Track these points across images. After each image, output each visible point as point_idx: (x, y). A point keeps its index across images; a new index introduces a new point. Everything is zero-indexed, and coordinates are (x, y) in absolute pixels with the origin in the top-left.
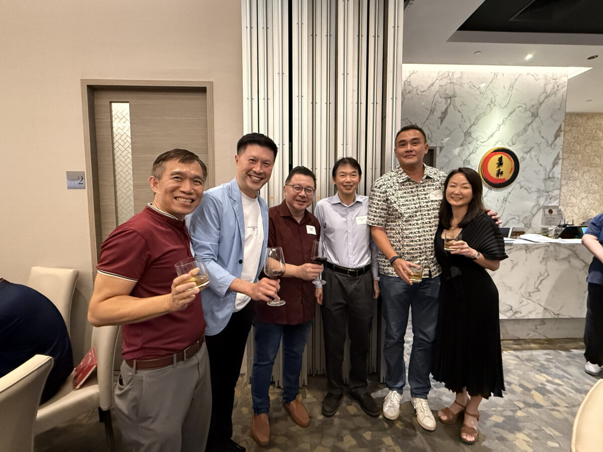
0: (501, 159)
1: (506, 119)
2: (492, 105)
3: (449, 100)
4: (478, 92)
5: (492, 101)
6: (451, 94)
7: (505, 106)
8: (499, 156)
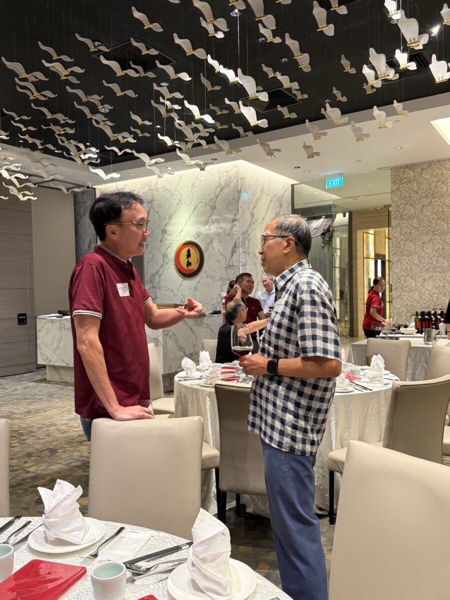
0: (189, 251)
1: (191, 214)
2: (180, 203)
3: (150, 204)
4: (169, 194)
5: (179, 200)
6: (151, 199)
7: (190, 204)
8: (187, 248)
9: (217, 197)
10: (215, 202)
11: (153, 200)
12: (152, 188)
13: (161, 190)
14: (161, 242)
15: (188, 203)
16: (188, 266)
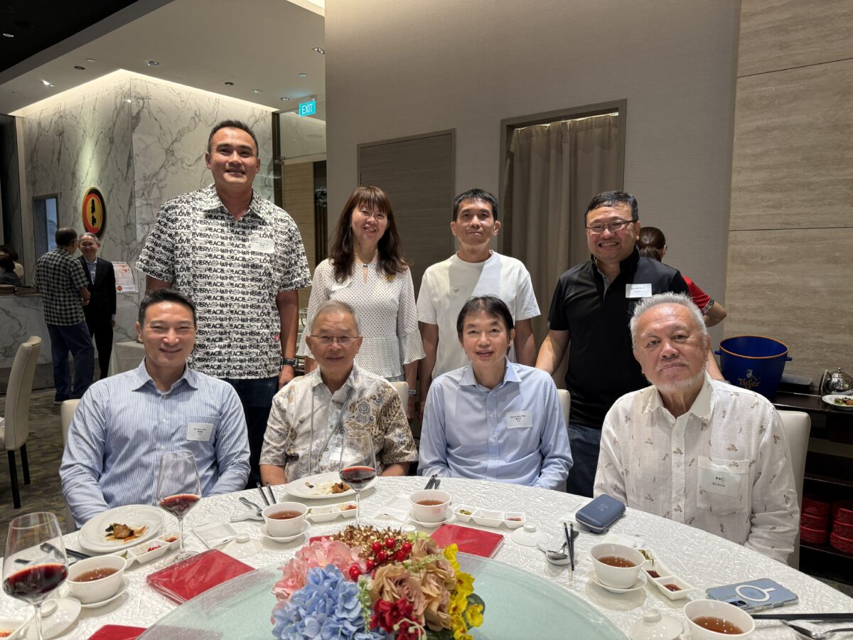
0: (93, 201)
1: (94, 151)
2: (85, 135)
3: (61, 137)
4: (75, 122)
5: (84, 131)
6: (61, 130)
7: (93, 135)
8: (91, 199)
9: (114, 124)
10: (113, 131)
11: (63, 132)
12: (61, 114)
13: (68, 117)
14: (71, 189)
15: (91, 135)
16: (93, 224)
